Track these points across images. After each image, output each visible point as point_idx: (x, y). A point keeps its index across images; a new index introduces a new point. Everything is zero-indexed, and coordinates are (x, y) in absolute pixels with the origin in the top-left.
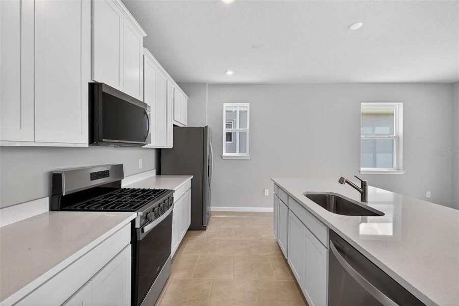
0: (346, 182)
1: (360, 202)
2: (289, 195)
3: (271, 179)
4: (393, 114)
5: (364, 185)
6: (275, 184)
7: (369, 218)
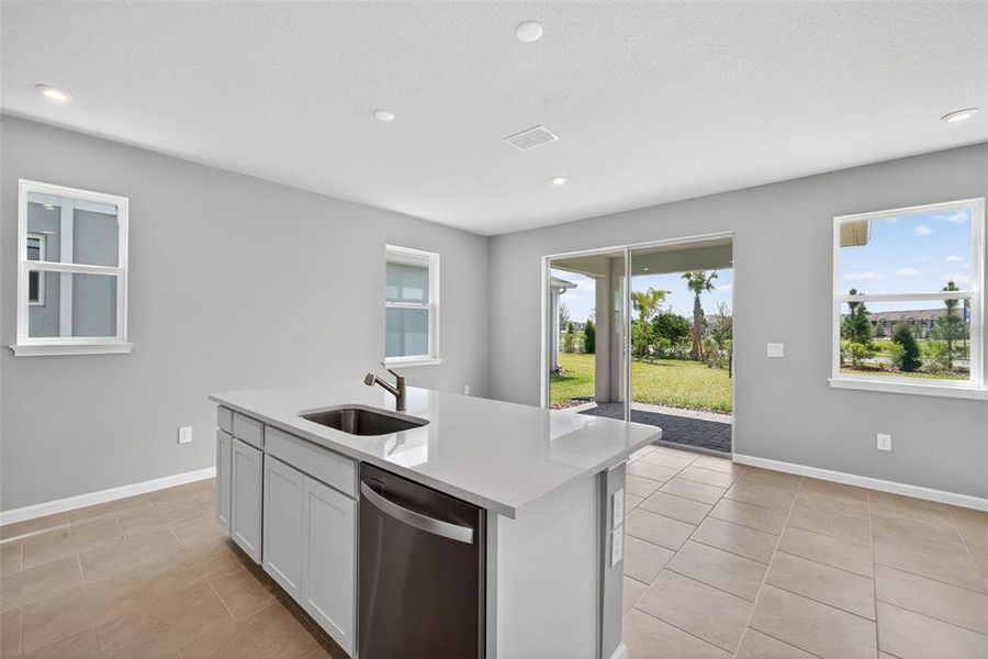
0: (376, 381)
1: (395, 411)
2: (264, 424)
3: (210, 397)
4: (427, 270)
5: (400, 382)
6: (223, 406)
7: (408, 432)
